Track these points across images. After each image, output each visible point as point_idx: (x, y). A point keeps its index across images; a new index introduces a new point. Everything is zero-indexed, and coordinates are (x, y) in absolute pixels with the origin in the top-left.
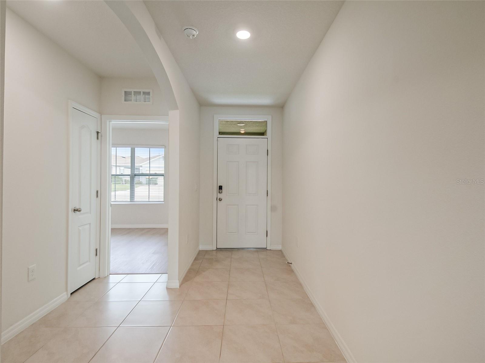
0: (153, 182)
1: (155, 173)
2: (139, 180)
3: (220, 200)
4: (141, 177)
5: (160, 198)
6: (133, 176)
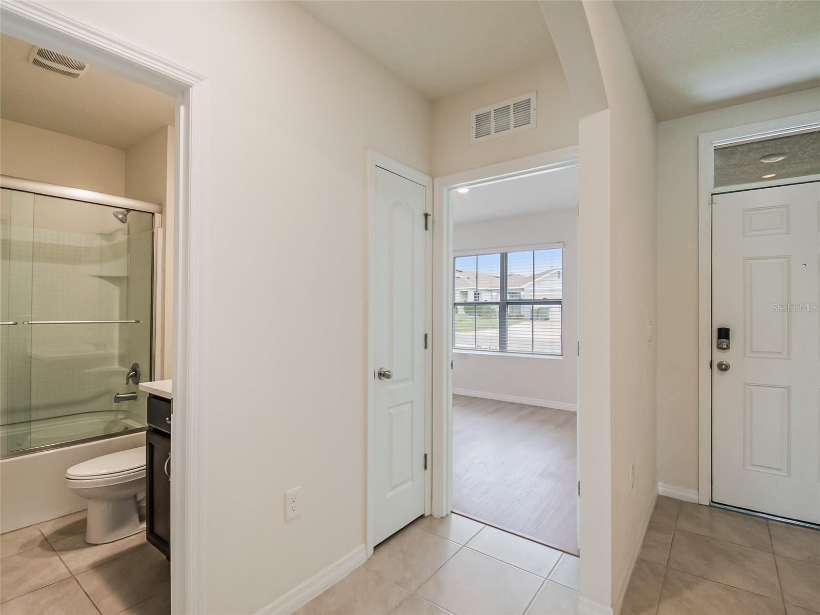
0: (541, 316)
1: (544, 299)
2: (520, 313)
3: (723, 368)
4: (522, 306)
5: (554, 344)
6: (504, 305)
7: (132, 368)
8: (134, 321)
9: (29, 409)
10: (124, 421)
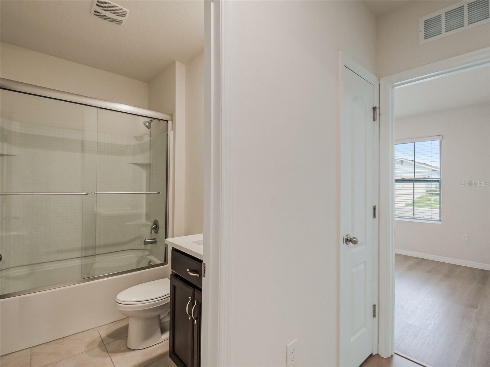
1: (424, 178)
4: (404, 183)
7: (154, 223)
8: (156, 192)
9: (94, 247)
10: (148, 257)
